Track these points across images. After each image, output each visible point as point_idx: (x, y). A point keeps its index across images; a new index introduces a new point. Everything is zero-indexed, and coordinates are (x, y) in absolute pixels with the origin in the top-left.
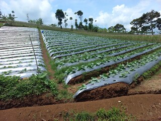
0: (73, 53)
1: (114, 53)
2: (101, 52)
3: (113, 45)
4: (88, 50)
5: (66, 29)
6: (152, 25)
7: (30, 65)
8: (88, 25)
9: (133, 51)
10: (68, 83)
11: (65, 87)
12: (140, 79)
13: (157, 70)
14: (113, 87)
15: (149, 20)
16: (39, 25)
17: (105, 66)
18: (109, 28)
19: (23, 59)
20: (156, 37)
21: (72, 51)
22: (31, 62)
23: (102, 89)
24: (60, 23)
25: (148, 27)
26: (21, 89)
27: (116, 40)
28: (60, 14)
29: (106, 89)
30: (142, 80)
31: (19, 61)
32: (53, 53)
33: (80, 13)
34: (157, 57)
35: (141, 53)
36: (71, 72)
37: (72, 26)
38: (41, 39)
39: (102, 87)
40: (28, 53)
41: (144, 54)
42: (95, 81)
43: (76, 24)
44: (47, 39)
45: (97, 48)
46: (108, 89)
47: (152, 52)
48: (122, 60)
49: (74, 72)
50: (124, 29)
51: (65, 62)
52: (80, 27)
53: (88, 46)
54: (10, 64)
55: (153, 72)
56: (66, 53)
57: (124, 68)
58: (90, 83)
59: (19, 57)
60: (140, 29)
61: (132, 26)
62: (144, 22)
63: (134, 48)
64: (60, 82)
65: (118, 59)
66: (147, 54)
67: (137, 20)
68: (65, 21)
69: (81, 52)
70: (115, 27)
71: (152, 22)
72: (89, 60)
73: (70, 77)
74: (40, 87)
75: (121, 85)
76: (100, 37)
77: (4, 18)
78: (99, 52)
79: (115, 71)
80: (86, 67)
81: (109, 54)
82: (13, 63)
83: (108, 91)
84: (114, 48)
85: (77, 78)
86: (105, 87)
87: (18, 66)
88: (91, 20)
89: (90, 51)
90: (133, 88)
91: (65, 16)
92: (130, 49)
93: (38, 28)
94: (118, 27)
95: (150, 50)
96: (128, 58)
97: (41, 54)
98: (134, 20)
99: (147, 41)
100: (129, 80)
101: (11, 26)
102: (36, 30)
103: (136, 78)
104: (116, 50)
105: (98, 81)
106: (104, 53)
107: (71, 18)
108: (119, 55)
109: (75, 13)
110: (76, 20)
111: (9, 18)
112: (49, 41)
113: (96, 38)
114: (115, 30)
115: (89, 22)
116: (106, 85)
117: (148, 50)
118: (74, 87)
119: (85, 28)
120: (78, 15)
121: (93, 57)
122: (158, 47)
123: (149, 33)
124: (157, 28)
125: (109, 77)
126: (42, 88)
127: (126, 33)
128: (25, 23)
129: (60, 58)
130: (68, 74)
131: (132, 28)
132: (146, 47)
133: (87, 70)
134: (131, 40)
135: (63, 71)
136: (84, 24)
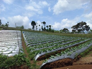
0: (40, 43)
1: (63, 43)
2: (56, 42)
3: (63, 39)
4: (49, 41)
5: (37, 31)
6: (83, 29)
7: (14, 50)
8: (48, 29)
9: (74, 42)
10: (37, 60)
11: (35, 62)
12: (79, 57)
13: (88, 52)
14: (64, 61)
15: (81, 26)
16: (22, 29)
17: (58, 50)
18: (60, 31)
19: (11, 47)
20: (86, 35)
21: (40, 42)
22: (15, 48)
23: (57, 62)
24: (33, 28)
25: (81, 30)
26: (8, 63)
27: (64, 36)
28: (33, 23)
29: (59, 62)
30: (80, 57)
31: (8, 48)
32: (28, 43)
33: (44, 23)
34: (87, 45)
35: (79, 43)
36: (39, 53)
37: (40, 29)
38: (22, 36)
39: (57, 61)
40: (14, 44)
41: (80, 44)
42: (53, 57)
43: (42, 28)
44: (25, 36)
45: (54, 40)
46: (61, 62)
47: (85, 42)
48: (68, 47)
49: (40, 53)
50: (68, 31)
51: (35, 48)
52: (44, 30)
53: (49, 40)
54: (2, 50)
55: (86, 53)
56: (36, 43)
57: (69, 51)
58: (50, 59)
59: (8, 46)
60: (77, 31)
61: (72, 29)
62: (79, 27)
63: (75, 40)
64: (32, 59)
65: (66, 46)
66: (82, 43)
67: (75, 26)
68: (36, 27)
69: (44, 43)
70: (63, 30)
71: (83, 27)
72: (49, 47)
73: (38, 56)
74: (20, 61)
75: (68, 60)
76: (55, 35)
77: (3, 25)
78: (55, 42)
79: (64, 52)
80: (47, 50)
81: (61, 43)
82: (4, 49)
83: (61, 63)
84: (63, 40)
85: (42, 57)
86: (59, 61)
87: (7, 51)
88: (50, 26)
89: (50, 42)
90: (75, 61)
91: (36, 24)
92: (72, 41)
93: (21, 30)
94: (65, 30)
95: (83, 41)
96: (72, 46)
97: (21, 44)
98: (73, 26)
99: (81, 37)
100: (72, 57)
101: (6, 29)
102: (20, 31)
103: (77, 56)
104: (64, 42)
105: (55, 57)
106: (58, 43)
107: (39, 25)
108: (66, 44)
109: (42, 23)
110: (42, 26)
111: (5, 25)
112: (26, 37)
113: (53, 35)
114: (63, 31)
115: (49, 27)
116: (59, 60)
117: (82, 42)
118: (40, 62)
119: (47, 30)
120: (43, 24)
121: (51, 45)
122: (87, 40)
123: (82, 33)
124: (86, 30)
125: (61, 56)
126: (21, 62)
127: (69, 33)
128: (14, 28)
129: (32, 46)
130: (37, 54)
131: (73, 30)
132: (81, 40)
133: (48, 52)
134: (72, 36)
135: (34, 53)
136: (46, 28)
